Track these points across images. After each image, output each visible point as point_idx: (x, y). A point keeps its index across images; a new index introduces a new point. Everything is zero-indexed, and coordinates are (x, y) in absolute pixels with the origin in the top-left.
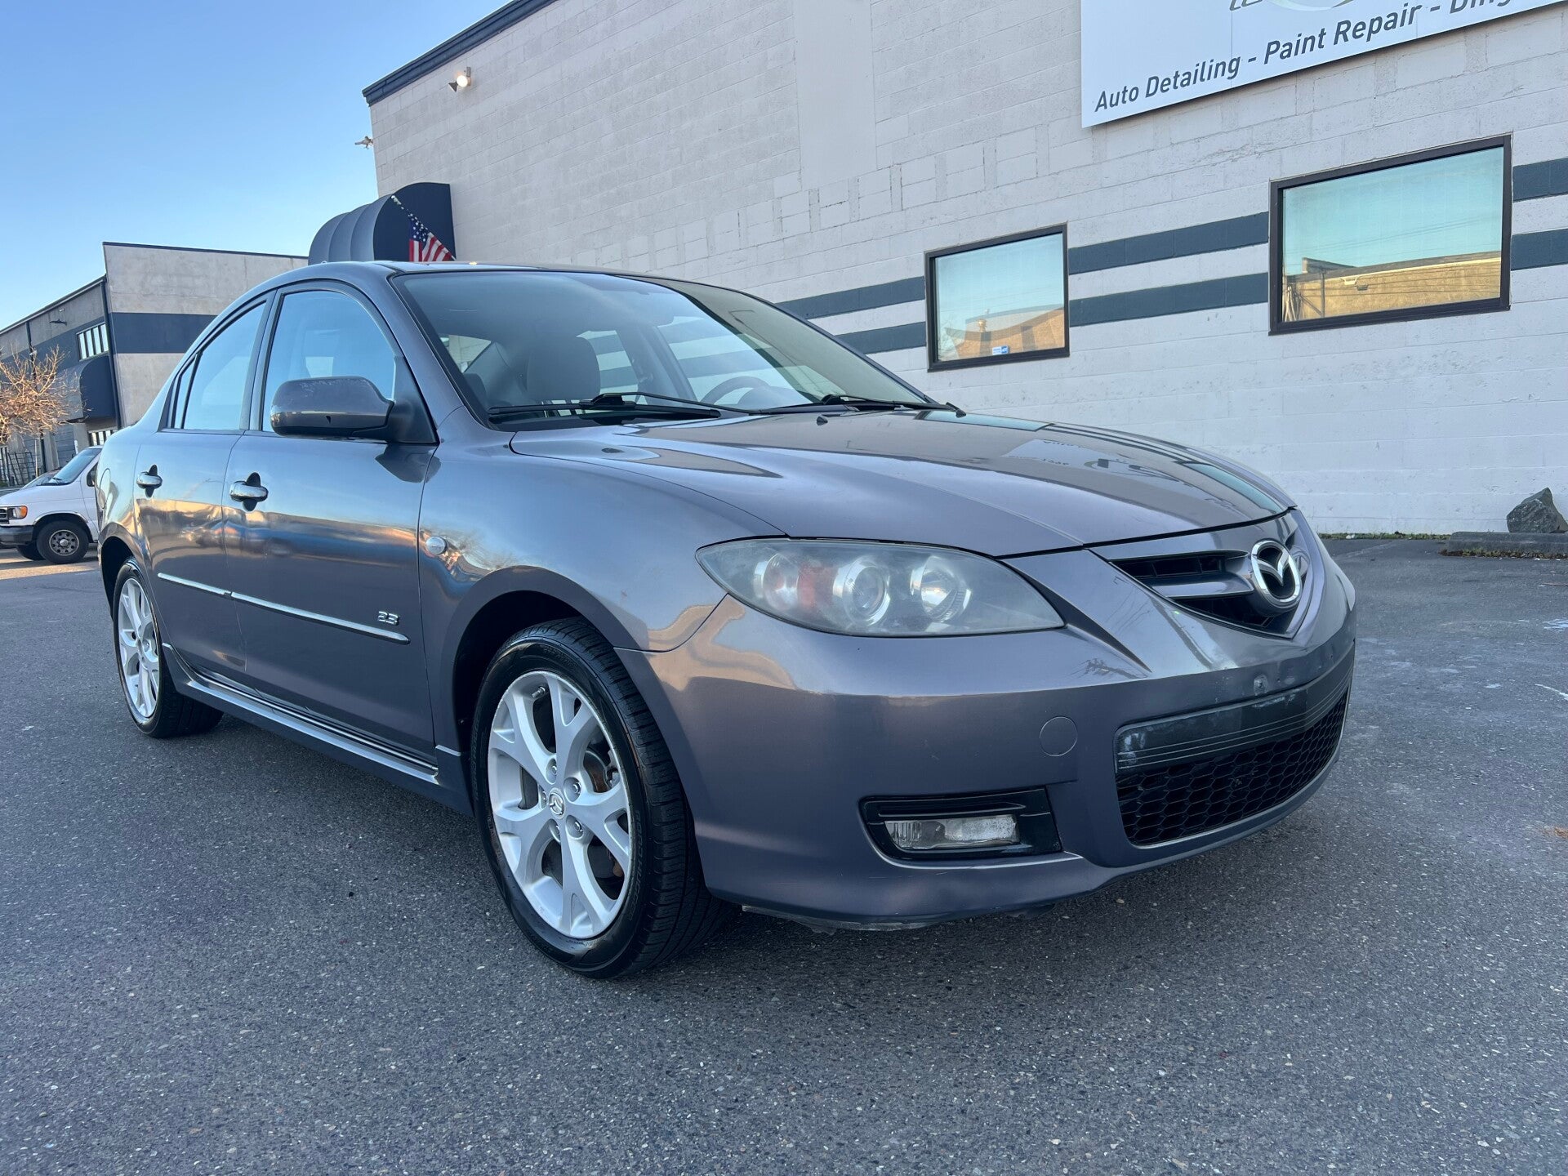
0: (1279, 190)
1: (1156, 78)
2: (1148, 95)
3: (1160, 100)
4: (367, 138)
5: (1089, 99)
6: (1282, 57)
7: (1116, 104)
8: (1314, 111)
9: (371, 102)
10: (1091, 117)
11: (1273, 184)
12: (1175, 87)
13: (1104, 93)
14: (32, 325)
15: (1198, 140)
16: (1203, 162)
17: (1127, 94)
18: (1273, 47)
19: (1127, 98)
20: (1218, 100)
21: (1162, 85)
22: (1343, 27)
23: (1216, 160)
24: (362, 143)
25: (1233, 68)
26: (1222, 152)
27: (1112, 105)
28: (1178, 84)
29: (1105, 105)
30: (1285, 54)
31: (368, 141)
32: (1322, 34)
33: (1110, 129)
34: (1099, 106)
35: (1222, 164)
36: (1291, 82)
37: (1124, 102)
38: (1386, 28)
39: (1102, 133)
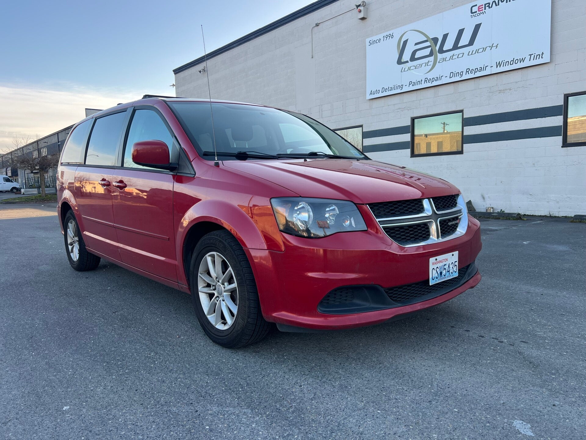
0: (413, 120)
1: (384, 88)
2: (382, 92)
3: (385, 94)
4: (173, 84)
5: (368, 92)
6: (413, 86)
7: (375, 94)
8: (421, 100)
9: (175, 74)
10: (369, 97)
11: (411, 118)
12: (388, 91)
13: (372, 91)
14: (59, 134)
15: (394, 105)
16: (395, 111)
17: (377, 91)
18: (411, 83)
19: (377, 93)
20: (399, 95)
21: (385, 90)
22: (426, 79)
23: (398, 110)
24: (172, 86)
25: (402, 87)
26: (399, 109)
27: (373, 94)
28: (389, 90)
29: (372, 94)
30: (413, 85)
31: (173, 85)
32: (421, 81)
33: (374, 100)
34: (370, 94)
35: (400, 112)
36: (415, 92)
37: (376, 93)
38: (436, 81)
39: (371, 101)
